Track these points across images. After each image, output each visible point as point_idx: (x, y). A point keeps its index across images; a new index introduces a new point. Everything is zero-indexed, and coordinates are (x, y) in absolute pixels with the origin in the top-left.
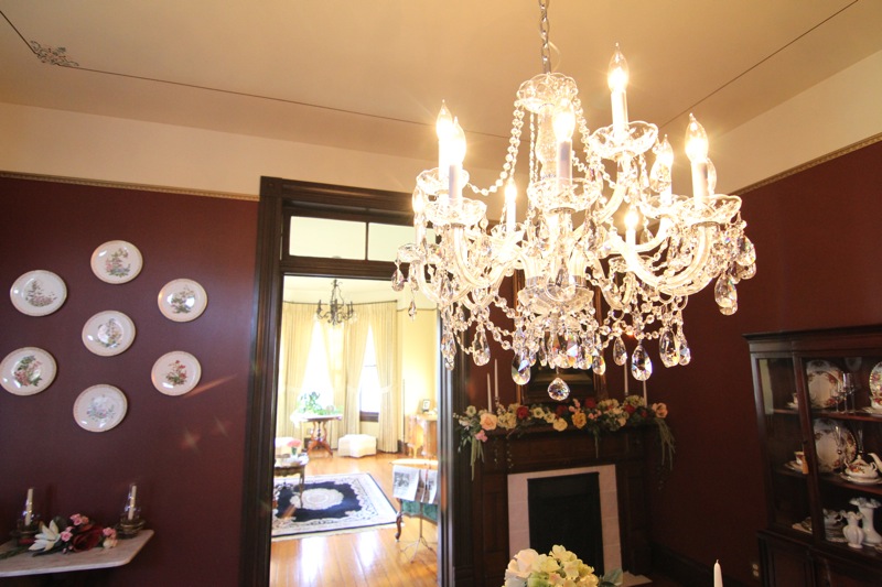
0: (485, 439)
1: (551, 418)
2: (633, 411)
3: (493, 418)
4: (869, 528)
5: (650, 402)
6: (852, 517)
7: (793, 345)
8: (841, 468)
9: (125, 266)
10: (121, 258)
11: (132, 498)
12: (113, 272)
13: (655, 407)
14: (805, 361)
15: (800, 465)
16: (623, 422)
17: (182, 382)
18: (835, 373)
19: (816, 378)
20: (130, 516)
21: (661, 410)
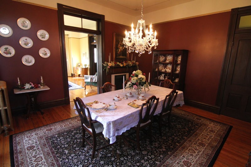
0: (109, 68)
1: (120, 64)
2: (133, 63)
3: (111, 64)
4: (163, 77)
5: (136, 62)
6: (161, 76)
7: (159, 52)
8: (161, 70)
9: (26, 25)
10: (25, 23)
11: (42, 79)
12: (23, 27)
13: (136, 63)
14: (160, 55)
15: (157, 70)
16: (131, 65)
17: (46, 55)
18: (163, 57)
19: (161, 58)
20: (42, 82)
21: (137, 63)
